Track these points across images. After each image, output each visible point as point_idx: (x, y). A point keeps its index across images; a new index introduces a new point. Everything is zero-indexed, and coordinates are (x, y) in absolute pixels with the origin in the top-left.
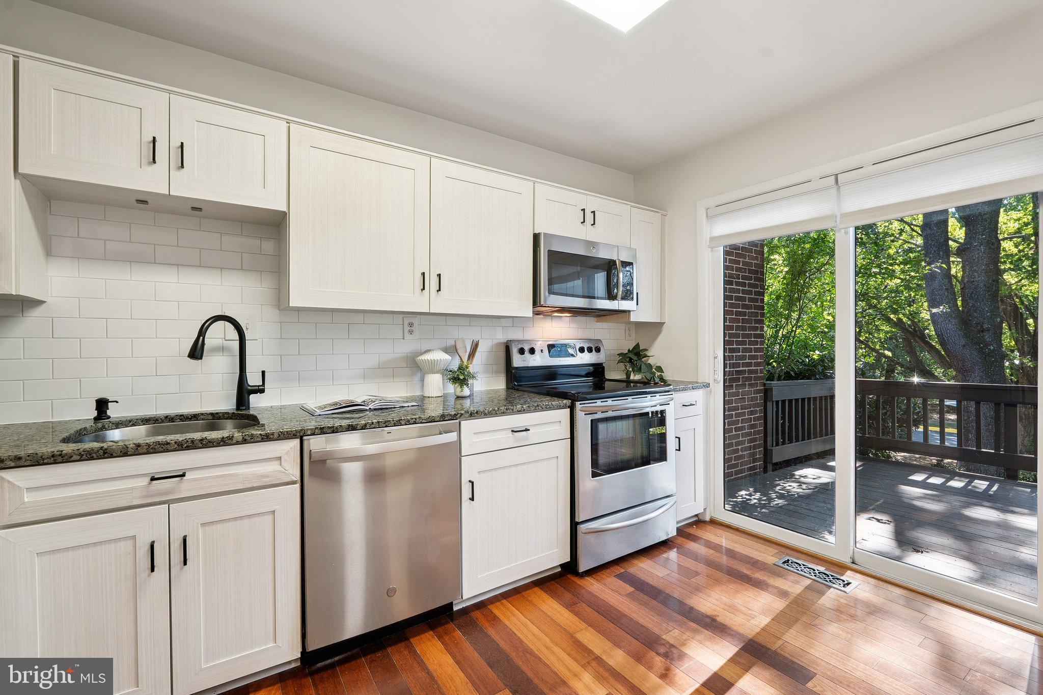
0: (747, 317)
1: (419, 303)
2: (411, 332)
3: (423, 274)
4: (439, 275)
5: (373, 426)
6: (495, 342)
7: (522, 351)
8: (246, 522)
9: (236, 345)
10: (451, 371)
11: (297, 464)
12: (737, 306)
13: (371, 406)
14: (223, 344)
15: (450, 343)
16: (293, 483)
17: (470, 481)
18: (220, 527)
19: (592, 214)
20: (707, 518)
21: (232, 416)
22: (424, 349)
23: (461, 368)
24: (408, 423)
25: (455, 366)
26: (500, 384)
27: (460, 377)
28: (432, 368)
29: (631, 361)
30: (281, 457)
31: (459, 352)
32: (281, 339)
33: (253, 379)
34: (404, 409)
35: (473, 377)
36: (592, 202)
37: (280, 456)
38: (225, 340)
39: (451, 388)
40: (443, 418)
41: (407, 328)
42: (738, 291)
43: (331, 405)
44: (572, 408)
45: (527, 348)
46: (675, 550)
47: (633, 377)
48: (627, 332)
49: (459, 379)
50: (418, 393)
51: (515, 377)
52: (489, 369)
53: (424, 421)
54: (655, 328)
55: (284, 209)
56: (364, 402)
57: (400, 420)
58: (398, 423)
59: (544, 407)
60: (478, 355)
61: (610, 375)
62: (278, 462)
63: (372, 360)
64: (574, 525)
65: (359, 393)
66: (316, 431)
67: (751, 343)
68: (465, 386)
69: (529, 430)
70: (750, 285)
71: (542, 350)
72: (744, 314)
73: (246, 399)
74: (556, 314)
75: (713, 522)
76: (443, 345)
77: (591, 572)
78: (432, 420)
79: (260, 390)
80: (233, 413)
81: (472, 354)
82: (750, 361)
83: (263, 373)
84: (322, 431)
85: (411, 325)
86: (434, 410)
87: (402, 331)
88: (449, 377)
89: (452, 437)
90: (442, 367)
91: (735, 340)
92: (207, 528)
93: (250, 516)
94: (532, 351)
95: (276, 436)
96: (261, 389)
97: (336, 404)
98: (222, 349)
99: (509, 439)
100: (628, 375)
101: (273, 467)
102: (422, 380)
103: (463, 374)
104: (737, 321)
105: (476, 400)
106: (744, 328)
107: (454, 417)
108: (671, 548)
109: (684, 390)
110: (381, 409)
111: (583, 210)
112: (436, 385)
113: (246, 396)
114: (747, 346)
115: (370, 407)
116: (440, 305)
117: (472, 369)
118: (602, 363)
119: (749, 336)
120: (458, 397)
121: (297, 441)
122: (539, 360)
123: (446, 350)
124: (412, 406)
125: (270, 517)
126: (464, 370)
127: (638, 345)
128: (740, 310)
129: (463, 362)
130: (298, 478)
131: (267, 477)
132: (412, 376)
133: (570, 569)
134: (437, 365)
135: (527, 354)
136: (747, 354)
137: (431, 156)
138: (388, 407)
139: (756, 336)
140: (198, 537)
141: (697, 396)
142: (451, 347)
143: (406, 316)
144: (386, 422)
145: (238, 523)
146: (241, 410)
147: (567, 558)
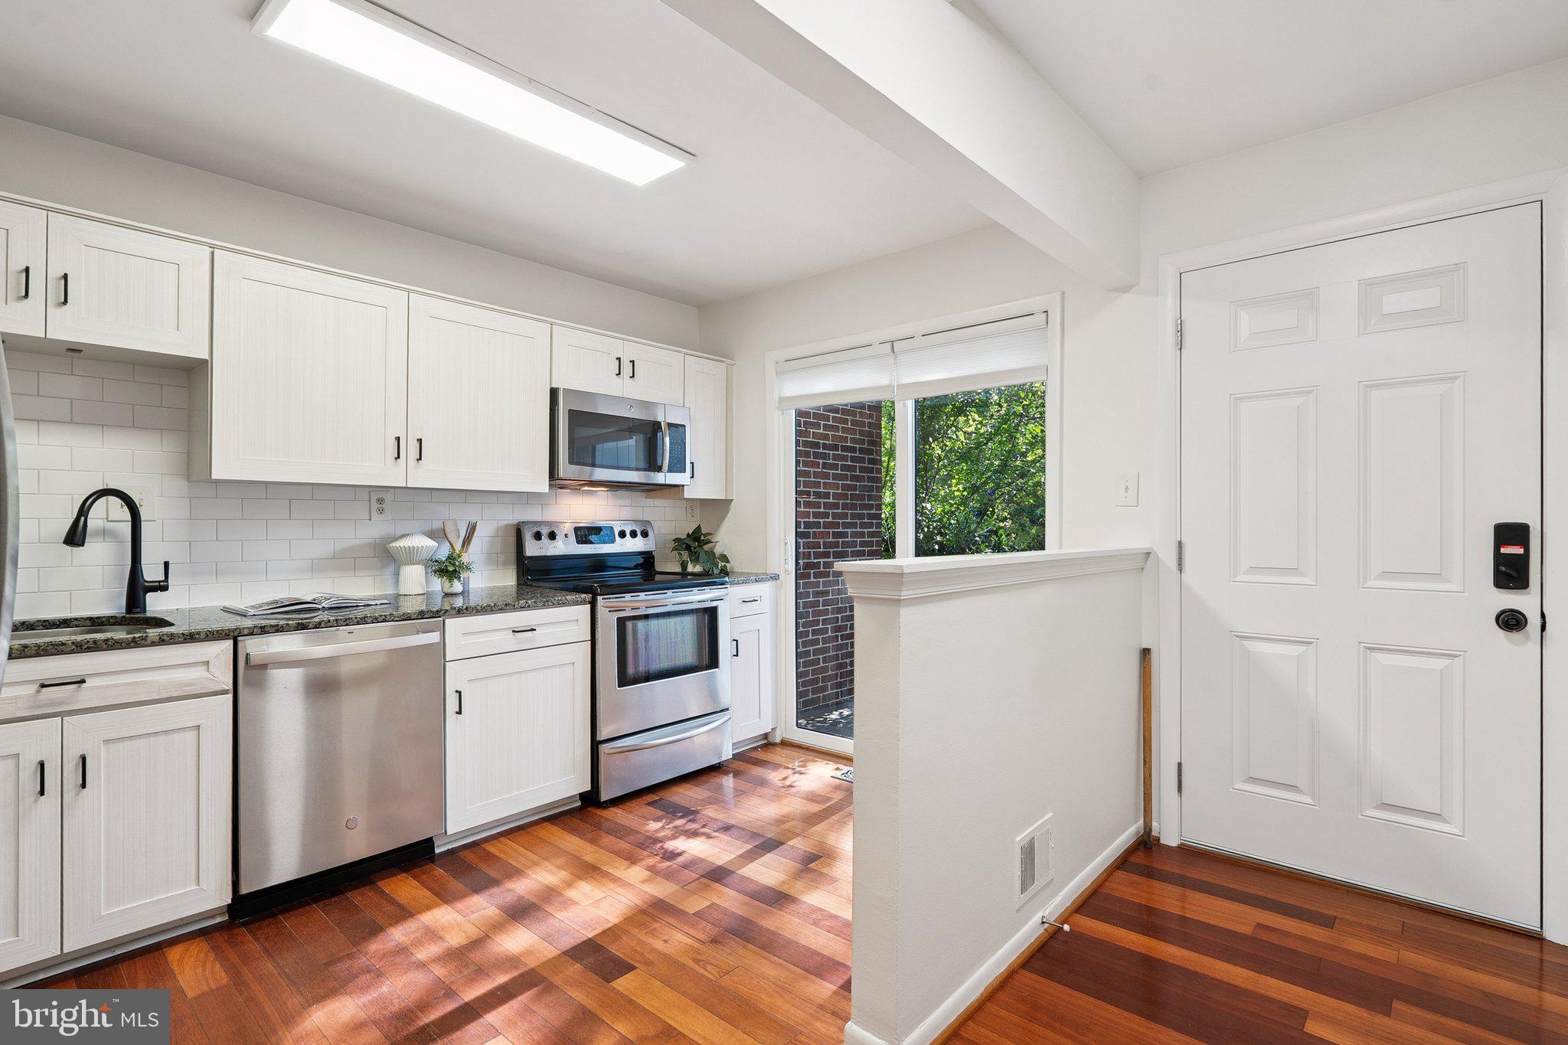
0: (857, 492)
1: (392, 475)
2: (381, 511)
3: (398, 439)
4: (420, 441)
5: (330, 624)
6: (503, 523)
7: (538, 536)
8: (161, 738)
9: (127, 528)
10: (436, 561)
11: (229, 669)
12: (845, 477)
13: (325, 604)
14: (104, 526)
15: (437, 525)
16: (225, 692)
17: (457, 691)
18: (127, 744)
19: (631, 364)
20: (778, 740)
21: (121, 621)
22: (399, 534)
23: (451, 558)
24: (375, 620)
25: (443, 553)
26: (508, 579)
27: (449, 569)
28: (411, 557)
29: (688, 548)
30: (208, 662)
31: (449, 536)
32: (190, 519)
33: (151, 572)
34: (370, 608)
35: (468, 569)
36: (630, 349)
37: (206, 660)
38: (108, 521)
39: (438, 584)
40: (421, 615)
41: (375, 506)
42: (845, 458)
43: (268, 604)
44: (593, 604)
45: (545, 531)
46: (731, 775)
47: (690, 568)
48: (689, 511)
49: (447, 571)
50: (391, 591)
51: (528, 569)
52: (493, 560)
53: (396, 619)
54: (719, 507)
55: (206, 356)
56: (315, 600)
57: (364, 618)
58: (363, 621)
59: (555, 602)
60: (474, 540)
61: (659, 567)
62: (205, 668)
63: (322, 548)
64: (595, 745)
65: (306, 590)
66: (255, 630)
67: (863, 525)
68: (455, 580)
69: (535, 630)
70: (862, 451)
71: (566, 535)
72: (854, 488)
73: (142, 598)
74: (586, 488)
75: (785, 743)
76: (428, 527)
77: (617, 801)
78: (407, 617)
79: (162, 587)
80: (123, 617)
81: (467, 541)
82: (862, 549)
83: (166, 564)
84: (263, 630)
85: (380, 501)
86: (411, 606)
87: (368, 510)
88: (434, 568)
89: (434, 637)
90: (425, 555)
91: (841, 521)
92: (112, 746)
93: (166, 732)
94: (552, 536)
95: (203, 636)
96: (163, 585)
97: (276, 602)
98: (104, 533)
99: (509, 641)
100: (684, 566)
101: (198, 673)
102: (397, 574)
103: (454, 565)
104: (845, 497)
105: (471, 596)
106: (853, 507)
107: (436, 614)
108: (726, 773)
109: (745, 582)
110: (339, 608)
111: (619, 359)
112: (415, 580)
113: (142, 594)
114: (858, 530)
115: (323, 605)
116: (422, 477)
117: (465, 558)
118: (652, 552)
119: (861, 516)
120: (447, 595)
121: (230, 643)
122: (565, 546)
123: (431, 535)
124: (381, 604)
125: (194, 733)
126: (454, 559)
127: (699, 528)
128: (848, 482)
129: (454, 550)
130: (230, 686)
131: (190, 685)
132: (382, 568)
133: (590, 800)
134: (417, 553)
135: (545, 539)
136: (858, 540)
137: (409, 291)
138: (348, 605)
139: (870, 516)
140: (99, 757)
141: (763, 589)
142: (438, 530)
143: (373, 489)
144: (346, 620)
145: (152, 739)
146: (134, 613)
147: (587, 787)
